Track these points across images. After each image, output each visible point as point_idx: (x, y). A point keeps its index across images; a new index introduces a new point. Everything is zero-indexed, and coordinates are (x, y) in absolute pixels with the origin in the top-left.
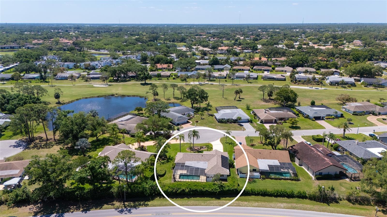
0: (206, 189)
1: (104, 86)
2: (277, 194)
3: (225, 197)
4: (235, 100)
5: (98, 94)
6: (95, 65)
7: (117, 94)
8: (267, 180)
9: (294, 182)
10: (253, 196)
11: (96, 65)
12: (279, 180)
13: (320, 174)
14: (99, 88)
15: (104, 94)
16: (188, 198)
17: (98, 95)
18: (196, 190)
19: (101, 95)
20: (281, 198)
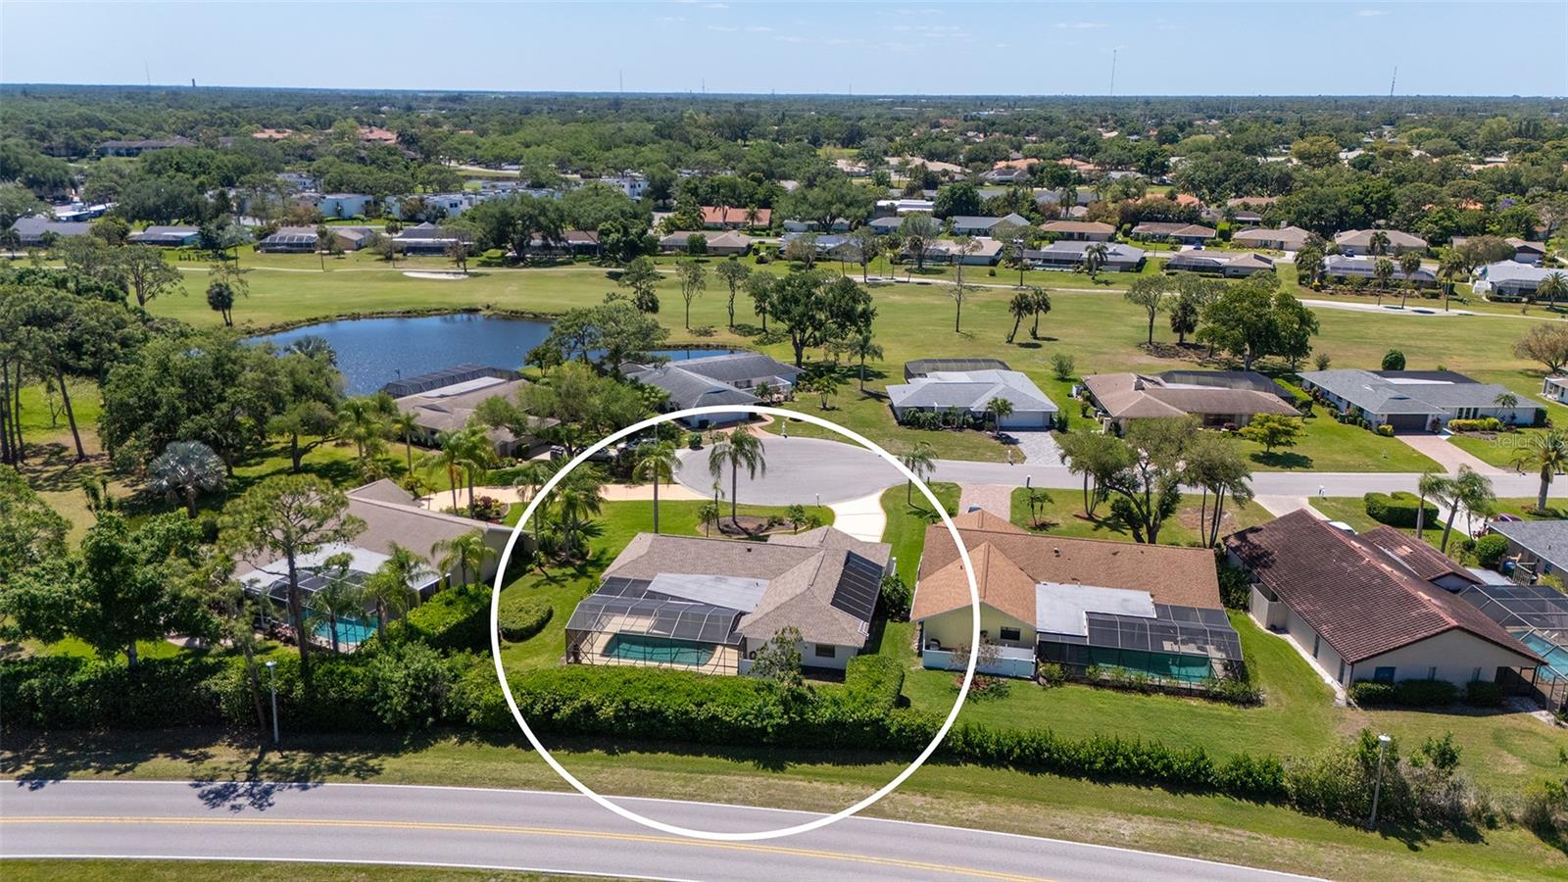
0: (712, 708)
1: (452, 277)
2: (1109, 763)
3: (813, 763)
4: (1010, 342)
5: (407, 303)
6: (448, 206)
7: (488, 307)
8: (1069, 687)
9: (1223, 709)
10: (970, 766)
11: (451, 206)
12: (1140, 696)
13: (1384, 675)
14: (425, 283)
15: (434, 306)
16: (611, 752)
17: (407, 308)
18: (657, 714)
19: (419, 307)
20: (1133, 788)
